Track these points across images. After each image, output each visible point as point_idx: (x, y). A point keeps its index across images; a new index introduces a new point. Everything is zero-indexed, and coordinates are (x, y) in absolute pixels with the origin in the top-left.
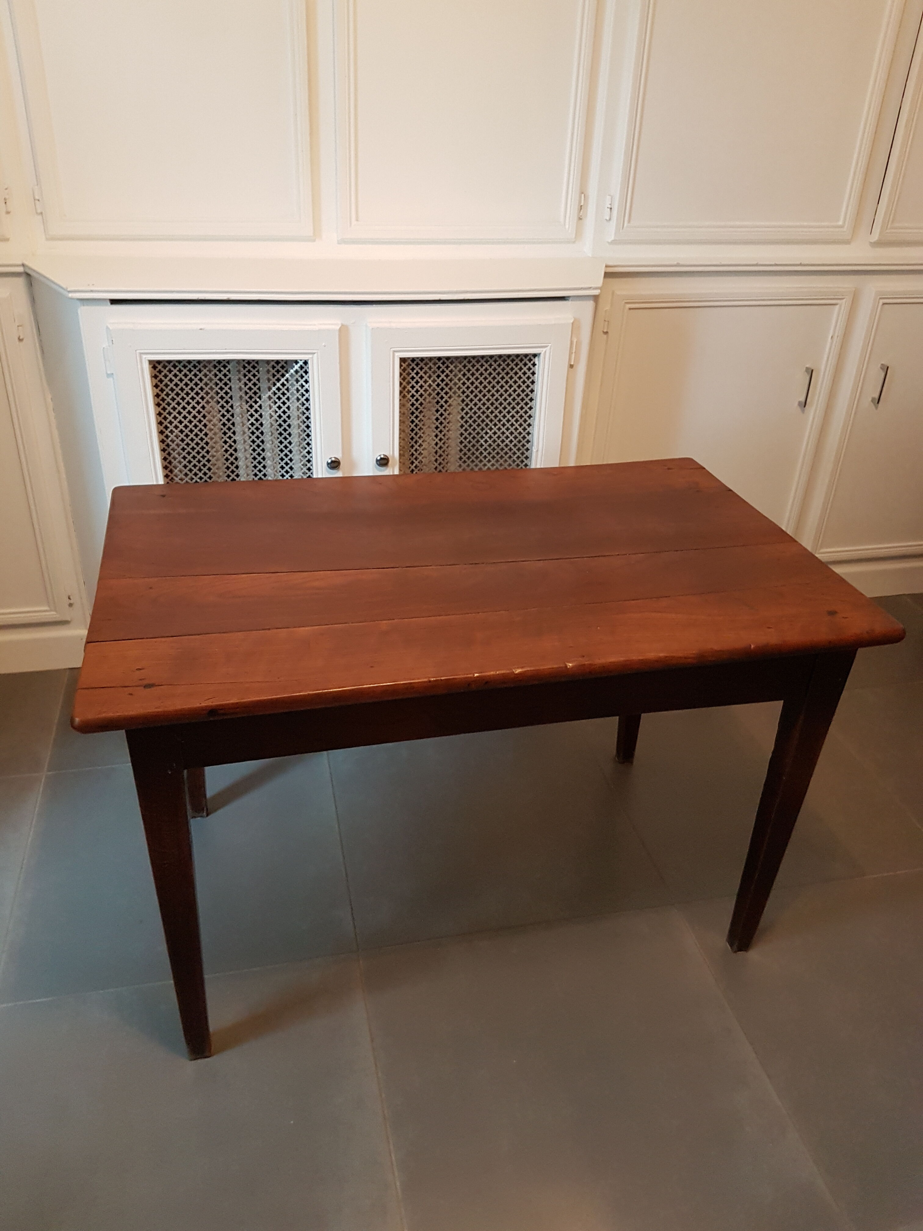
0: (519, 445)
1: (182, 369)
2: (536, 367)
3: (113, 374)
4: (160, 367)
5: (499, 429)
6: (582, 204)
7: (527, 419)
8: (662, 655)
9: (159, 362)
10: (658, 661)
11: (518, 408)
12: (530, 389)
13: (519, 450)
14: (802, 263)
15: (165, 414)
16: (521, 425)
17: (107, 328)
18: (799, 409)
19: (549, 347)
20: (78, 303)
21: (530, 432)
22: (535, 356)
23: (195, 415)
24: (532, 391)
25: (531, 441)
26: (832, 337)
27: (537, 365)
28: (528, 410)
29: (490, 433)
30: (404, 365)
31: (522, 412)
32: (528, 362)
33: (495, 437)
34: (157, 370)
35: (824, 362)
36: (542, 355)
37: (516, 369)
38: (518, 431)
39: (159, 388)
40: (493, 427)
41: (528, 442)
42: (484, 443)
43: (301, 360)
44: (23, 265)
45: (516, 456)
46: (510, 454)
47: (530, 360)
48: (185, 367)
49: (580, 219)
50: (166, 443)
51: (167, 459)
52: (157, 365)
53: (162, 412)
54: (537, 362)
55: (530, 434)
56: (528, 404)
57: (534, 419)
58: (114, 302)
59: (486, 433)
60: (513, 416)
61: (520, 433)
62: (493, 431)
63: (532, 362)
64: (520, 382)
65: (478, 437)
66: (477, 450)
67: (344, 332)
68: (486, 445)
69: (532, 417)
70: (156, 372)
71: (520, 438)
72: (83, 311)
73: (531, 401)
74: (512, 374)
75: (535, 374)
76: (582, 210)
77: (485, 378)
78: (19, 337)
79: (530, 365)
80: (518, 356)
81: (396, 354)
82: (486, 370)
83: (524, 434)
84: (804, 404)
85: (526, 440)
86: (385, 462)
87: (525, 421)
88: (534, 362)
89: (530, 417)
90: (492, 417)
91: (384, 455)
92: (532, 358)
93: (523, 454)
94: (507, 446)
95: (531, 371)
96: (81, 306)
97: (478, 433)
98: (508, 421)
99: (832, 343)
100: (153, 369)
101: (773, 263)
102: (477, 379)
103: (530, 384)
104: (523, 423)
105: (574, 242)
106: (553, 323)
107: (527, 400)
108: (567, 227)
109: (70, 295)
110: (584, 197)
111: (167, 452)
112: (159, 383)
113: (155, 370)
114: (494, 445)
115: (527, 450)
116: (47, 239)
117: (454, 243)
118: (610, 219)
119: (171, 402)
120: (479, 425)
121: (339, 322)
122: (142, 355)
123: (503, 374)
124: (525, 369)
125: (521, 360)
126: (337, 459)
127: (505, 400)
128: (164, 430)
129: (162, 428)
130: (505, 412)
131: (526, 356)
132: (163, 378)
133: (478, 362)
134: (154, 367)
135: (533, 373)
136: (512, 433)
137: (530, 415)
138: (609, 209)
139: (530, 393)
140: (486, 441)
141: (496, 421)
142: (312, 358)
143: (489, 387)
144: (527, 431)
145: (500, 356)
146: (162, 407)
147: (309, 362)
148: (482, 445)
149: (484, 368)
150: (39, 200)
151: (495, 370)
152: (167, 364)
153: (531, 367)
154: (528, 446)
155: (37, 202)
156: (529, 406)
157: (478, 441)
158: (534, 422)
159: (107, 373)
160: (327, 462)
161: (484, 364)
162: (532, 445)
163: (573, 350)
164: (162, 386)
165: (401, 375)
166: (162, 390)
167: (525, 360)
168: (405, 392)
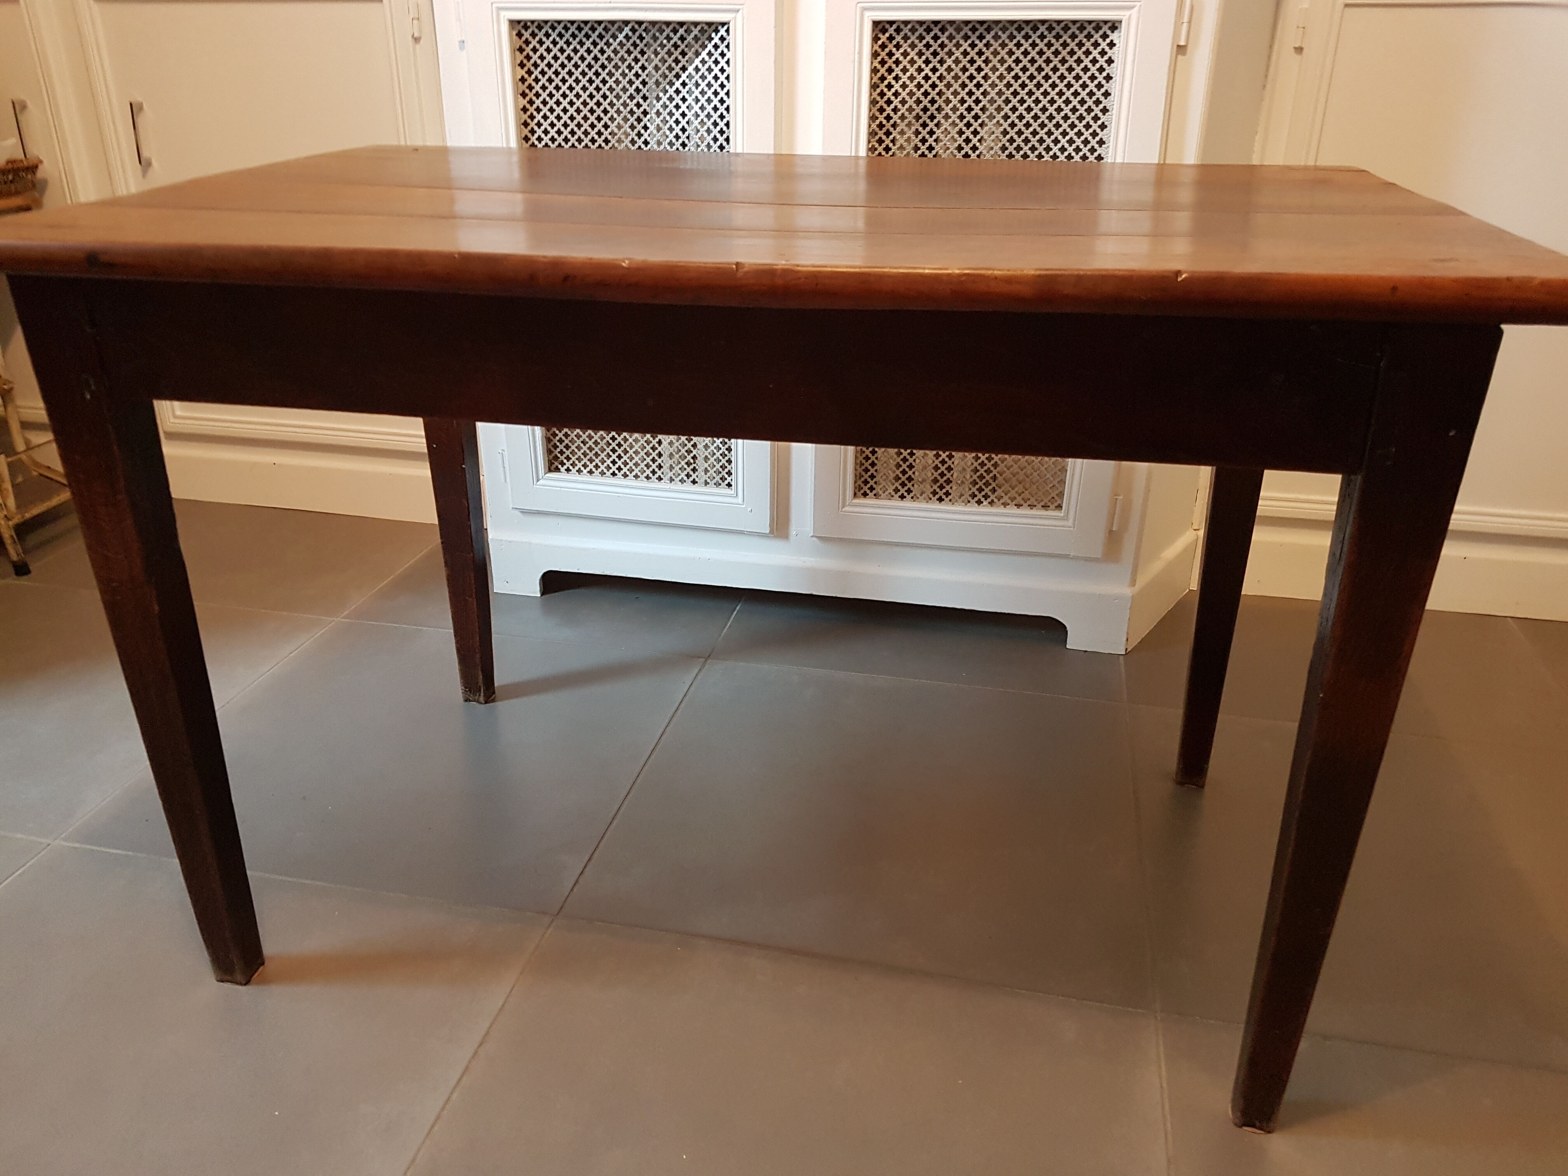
2: (1116, 48)
4: (527, 32)
9: (526, 24)
11: (1081, 126)
19: (1136, 9)
22: (1113, 25)
24: (1107, 94)
27: (1118, 44)
28: (1098, 130)
31: (1087, 134)
32: (1100, 39)
34: (524, 38)
36: (1124, 24)
39: (526, 68)
47: (1105, 35)
52: (523, 28)
54: (1115, 39)
56: (1099, 119)
57: (1108, 147)
63: (1108, 41)
64: (1085, 78)
69: (1104, 143)
70: (520, 42)
73: (1104, 114)
74: (1071, 61)
75: (1113, 62)
78: (414, 34)
79: (1104, 43)
81: (867, 11)
88: (1112, 41)
92: (1108, 30)
95: (1106, 57)
100: (515, 36)
103: (1104, 82)
107: (1097, 111)
112: (525, 61)
113: (520, 39)
119: (541, 91)
122: (500, 10)
124: (1095, 53)
129: (526, 132)
131: (1098, 25)
134: (520, 34)
135: (1110, 61)
142: (735, 18)
147: (730, 25)
153: (1107, 48)
158: (1107, 153)
163: (1183, 18)
164: (529, 65)
165: (875, 55)
166: (530, 73)
167: (1095, 37)
168: (883, 86)
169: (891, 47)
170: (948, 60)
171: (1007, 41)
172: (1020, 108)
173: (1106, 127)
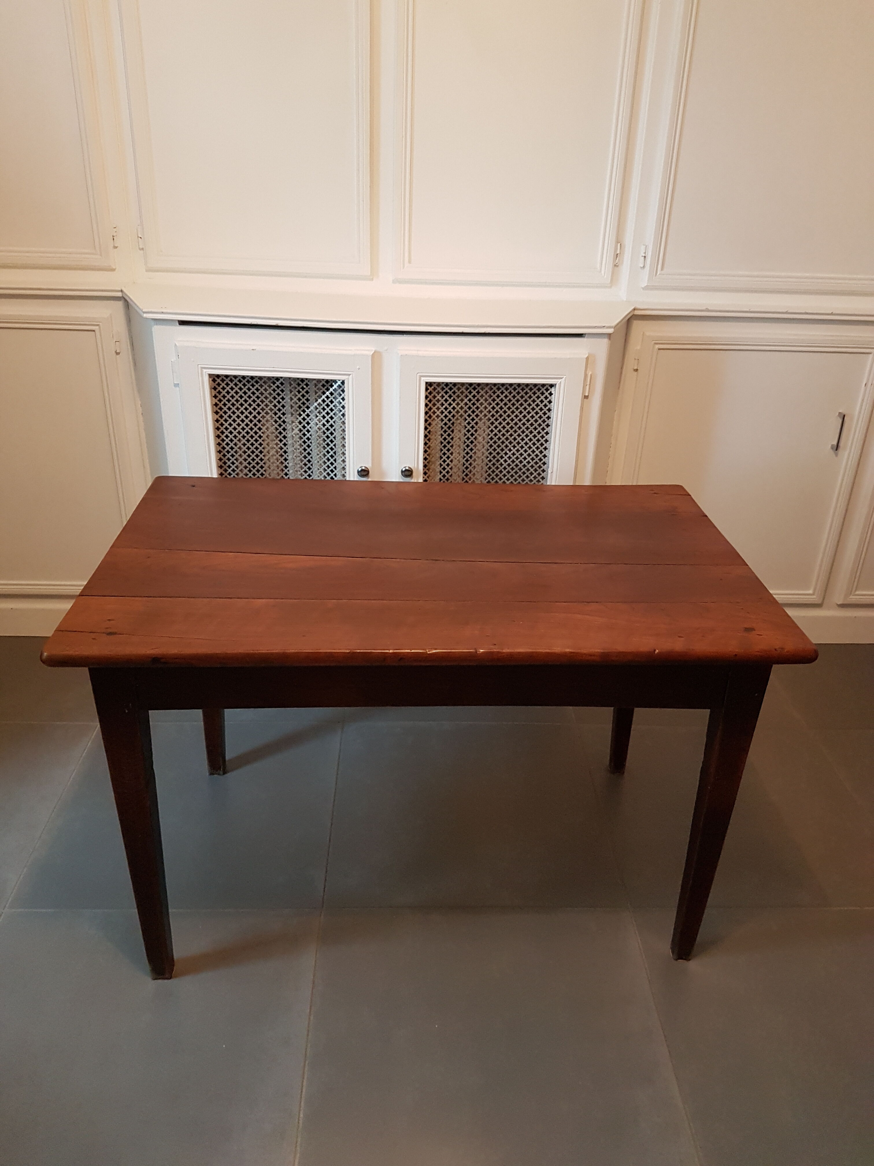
0: (536, 467)
1: (238, 383)
2: (553, 396)
3: (178, 384)
4: (219, 381)
5: (518, 451)
6: (618, 252)
7: (544, 443)
8: (568, 650)
9: (218, 376)
10: (565, 655)
11: (535, 432)
12: (547, 416)
13: (536, 470)
14: (834, 312)
15: (222, 421)
16: (538, 448)
17: (175, 345)
18: (832, 452)
19: (563, 379)
20: (153, 322)
21: (547, 455)
22: (552, 386)
23: (247, 423)
24: (549, 418)
25: (547, 463)
26: (866, 384)
27: (554, 394)
28: (545, 435)
29: (510, 454)
30: (431, 389)
31: (539, 436)
32: (545, 391)
33: (513, 458)
34: (217, 383)
35: (858, 409)
36: (557, 386)
37: (534, 397)
38: (535, 454)
39: (218, 399)
40: (512, 448)
41: (544, 464)
42: (503, 463)
43: (339, 380)
44: (122, 291)
45: (533, 476)
46: (528, 473)
47: (547, 390)
48: (240, 381)
49: (616, 266)
50: (221, 446)
51: (222, 459)
52: (216, 379)
53: (219, 419)
54: (553, 392)
55: (546, 456)
56: (545, 429)
57: (550, 443)
58: (182, 323)
59: (506, 454)
60: (530, 440)
61: (537, 456)
62: (512, 452)
63: (549, 392)
64: (537, 409)
65: (498, 457)
66: (497, 468)
67: (376, 358)
68: (505, 465)
69: (548, 441)
70: (215, 385)
71: (537, 460)
72: (157, 330)
73: (547, 427)
74: (530, 401)
75: (551, 402)
76: (618, 258)
77: (505, 404)
78: (116, 351)
79: (547, 394)
80: (535, 385)
81: (423, 378)
82: (506, 397)
83: (540, 456)
84: (836, 447)
85: (542, 462)
86: (410, 473)
87: (542, 445)
88: (551, 392)
89: (546, 441)
90: (511, 439)
91: (409, 467)
92: (549, 388)
93: (539, 474)
94: (524, 466)
95: (548, 400)
96: (155, 325)
97: (498, 453)
98: (526, 444)
99: (865, 390)
100: (213, 382)
101: (803, 312)
102: (497, 404)
103: (547, 412)
104: (540, 446)
105: (611, 287)
106: (568, 357)
107: (544, 425)
108: (603, 272)
109: (145, 315)
110: (621, 247)
111: (222, 454)
112: (217, 395)
113: (215, 382)
114: (513, 465)
115: (544, 471)
116: (147, 271)
117: (497, 285)
118: (644, 267)
119: (227, 411)
120: (499, 446)
121: (374, 349)
122: (203, 369)
123: (522, 401)
124: (542, 397)
125: (539, 390)
126: (367, 468)
127: (524, 424)
128: (220, 434)
129: (218, 433)
130: (523, 436)
131: (543, 385)
132: (221, 390)
133: (499, 389)
134: (214, 381)
135: (550, 402)
136: (529, 455)
137: (546, 439)
138: (643, 258)
139: (546, 420)
140: (505, 461)
141: (515, 443)
142: (348, 378)
143: (509, 412)
144: (543, 454)
145: (519, 385)
146: (219, 415)
147: (346, 382)
148: (501, 465)
149: (504, 394)
150: (141, 238)
151: (514, 397)
152: (225, 378)
153: (548, 396)
154: (544, 467)
155: (139, 239)
156: (545, 431)
157: (498, 461)
158: (549, 446)
159: (174, 383)
160: (358, 470)
161: (504, 391)
162: (548, 467)
163: (587, 382)
164: (220, 397)
165: (427, 397)
166: (220, 401)
167: (542, 390)
168: (430, 413)
169: (434, 393)
170: (465, 400)
171: (496, 391)
172: (503, 423)
173: (549, 433)
